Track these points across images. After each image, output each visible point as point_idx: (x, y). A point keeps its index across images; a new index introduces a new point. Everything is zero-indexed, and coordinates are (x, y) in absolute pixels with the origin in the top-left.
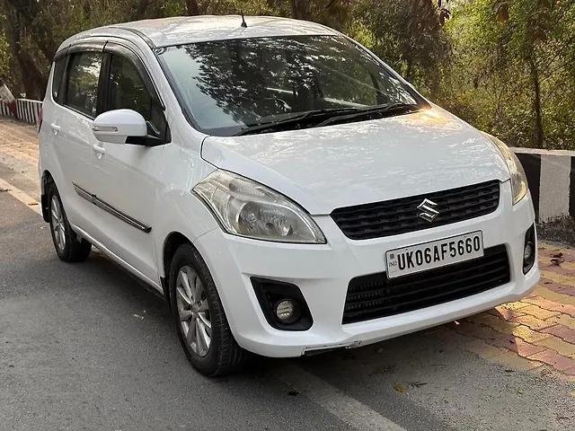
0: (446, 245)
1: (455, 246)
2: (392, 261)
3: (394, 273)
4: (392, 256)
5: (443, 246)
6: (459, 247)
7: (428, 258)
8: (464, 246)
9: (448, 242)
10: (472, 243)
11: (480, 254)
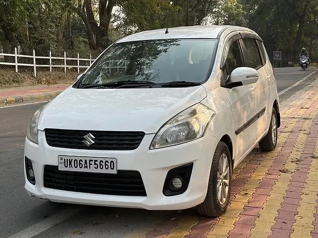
0: (92, 161)
1: (98, 163)
2: (61, 161)
3: (62, 168)
4: (61, 159)
5: (90, 161)
6: (100, 164)
7: (81, 165)
8: (104, 164)
9: (94, 159)
10: (109, 164)
11: (114, 172)
